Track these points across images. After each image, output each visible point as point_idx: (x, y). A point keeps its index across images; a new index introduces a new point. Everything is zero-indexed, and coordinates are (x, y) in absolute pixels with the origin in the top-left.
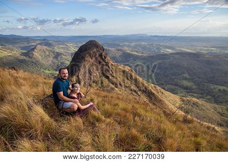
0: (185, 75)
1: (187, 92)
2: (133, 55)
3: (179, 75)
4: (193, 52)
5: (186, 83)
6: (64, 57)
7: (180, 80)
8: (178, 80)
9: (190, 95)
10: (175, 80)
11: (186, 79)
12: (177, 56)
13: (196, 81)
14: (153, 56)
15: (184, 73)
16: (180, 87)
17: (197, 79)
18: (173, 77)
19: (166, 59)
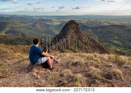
0: (115, 37)
1: (117, 47)
2: (87, 26)
3: (112, 37)
4: (120, 24)
5: (116, 42)
6: (51, 27)
7: (112, 40)
8: (111, 40)
9: (118, 48)
10: (110, 40)
11: (116, 39)
12: (111, 27)
13: (122, 41)
14: (98, 27)
15: (115, 36)
16: (112, 44)
17: (123, 40)
18: (109, 38)
19: (105, 28)
